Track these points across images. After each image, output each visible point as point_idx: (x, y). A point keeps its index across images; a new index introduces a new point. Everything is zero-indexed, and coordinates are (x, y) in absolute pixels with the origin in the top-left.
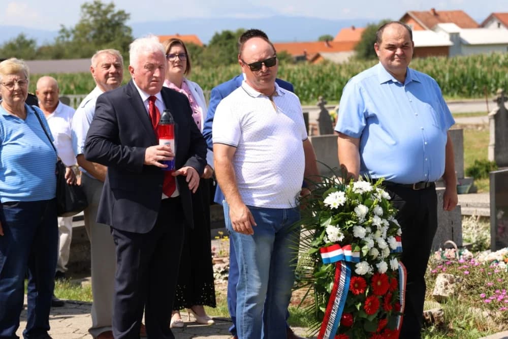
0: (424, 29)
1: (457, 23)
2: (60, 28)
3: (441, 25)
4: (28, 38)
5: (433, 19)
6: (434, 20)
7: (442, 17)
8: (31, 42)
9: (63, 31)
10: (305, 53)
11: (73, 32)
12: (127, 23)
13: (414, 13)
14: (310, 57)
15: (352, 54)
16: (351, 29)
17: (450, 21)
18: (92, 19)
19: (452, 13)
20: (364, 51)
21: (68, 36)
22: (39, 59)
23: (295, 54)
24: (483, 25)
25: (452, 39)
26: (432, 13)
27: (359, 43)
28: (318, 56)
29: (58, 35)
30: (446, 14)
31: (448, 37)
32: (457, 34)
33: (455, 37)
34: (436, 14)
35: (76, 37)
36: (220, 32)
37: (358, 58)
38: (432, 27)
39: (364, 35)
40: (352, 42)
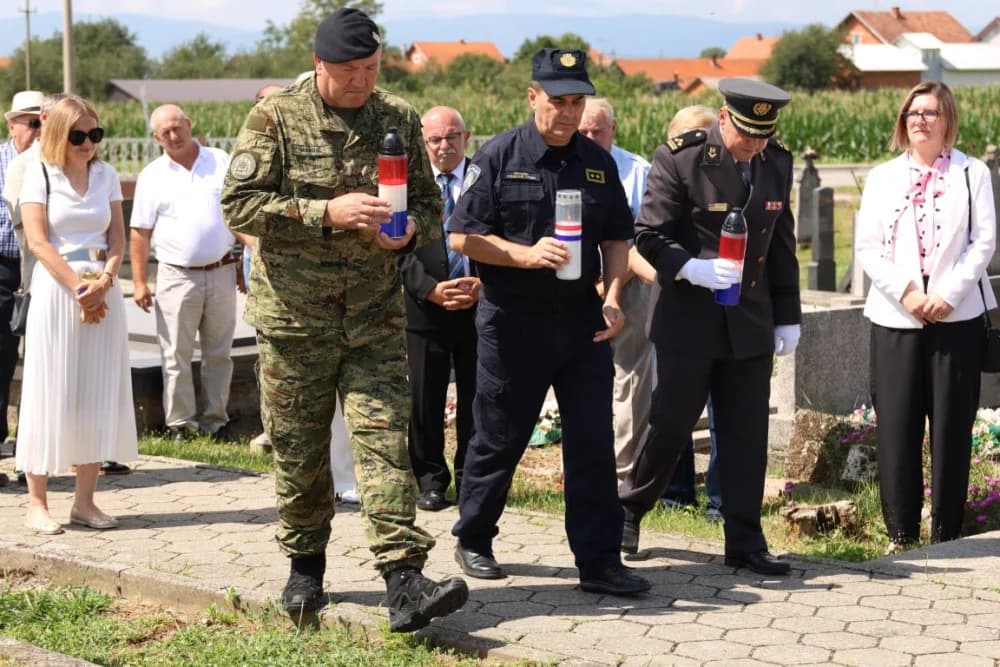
0: (880, 42)
1: (935, 34)
2: (266, 26)
3: (908, 36)
4: (212, 41)
5: (895, 25)
6: (897, 26)
7: (911, 21)
8: (218, 48)
9: (271, 30)
10: (676, 76)
11: (287, 32)
13: (864, 14)
14: (684, 85)
16: (755, 38)
17: (924, 29)
18: (320, 11)
19: (928, 15)
20: (775, 76)
21: (279, 39)
22: (230, 77)
23: (659, 79)
24: (980, 38)
25: (925, 61)
26: (895, 16)
27: (768, 63)
28: (697, 83)
29: (261, 37)
30: (919, 16)
31: (919, 56)
32: (936, 52)
33: (931, 56)
34: (900, 17)
35: (291, 41)
36: (533, 39)
38: (892, 38)
39: (777, 49)
40: (756, 61)
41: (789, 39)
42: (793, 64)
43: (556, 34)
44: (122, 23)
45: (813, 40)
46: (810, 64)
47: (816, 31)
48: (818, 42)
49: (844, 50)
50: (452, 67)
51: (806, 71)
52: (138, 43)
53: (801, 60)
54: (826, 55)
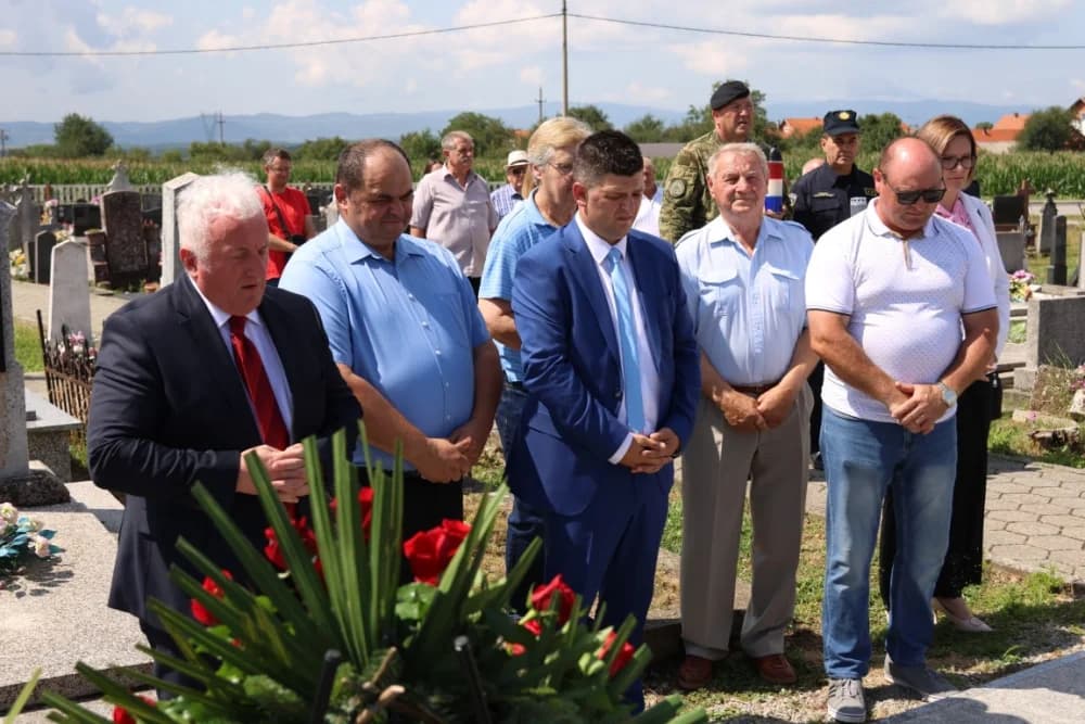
2: (689, 109)
4: (655, 119)
8: (659, 123)
9: (692, 112)
11: (703, 113)
12: (762, 105)
15: (1013, 144)
16: (1012, 116)
20: (1027, 141)
21: (697, 118)
27: (1022, 131)
29: (686, 116)
35: (705, 119)
37: (1020, 149)
39: (1028, 123)
40: (1014, 131)
41: (1036, 117)
42: (1039, 133)
43: (879, 113)
44: (599, 108)
45: (1053, 117)
46: (1051, 133)
47: (1055, 111)
48: (1057, 118)
49: (1075, 124)
50: (809, 135)
51: (1048, 137)
52: (609, 120)
53: (1045, 130)
54: (1063, 127)
